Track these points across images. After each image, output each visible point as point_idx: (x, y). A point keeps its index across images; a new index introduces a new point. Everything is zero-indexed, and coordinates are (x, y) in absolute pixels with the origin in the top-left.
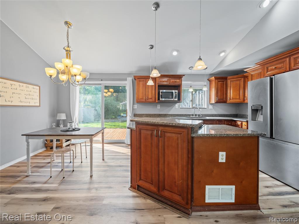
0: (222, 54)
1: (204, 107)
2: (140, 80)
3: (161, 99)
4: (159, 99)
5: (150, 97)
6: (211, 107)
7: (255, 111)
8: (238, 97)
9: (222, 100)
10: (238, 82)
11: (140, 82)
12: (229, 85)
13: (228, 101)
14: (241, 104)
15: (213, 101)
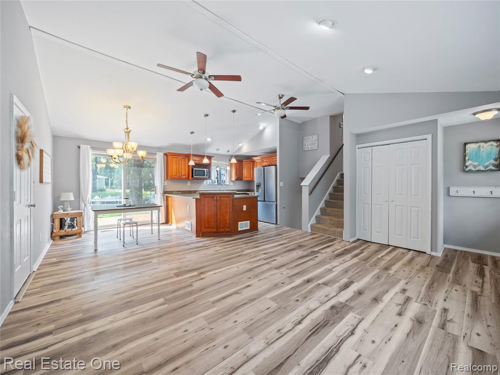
0: (240, 145)
1: (226, 184)
2: (174, 157)
3: (194, 177)
4: (192, 177)
5: (183, 174)
6: (231, 183)
7: (258, 186)
8: (249, 176)
9: (239, 178)
10: (249, 165)
11: (174, 159)
12: (244, 167)
13: (244, 179)
14: (250, 182)
15: (233, 179)
